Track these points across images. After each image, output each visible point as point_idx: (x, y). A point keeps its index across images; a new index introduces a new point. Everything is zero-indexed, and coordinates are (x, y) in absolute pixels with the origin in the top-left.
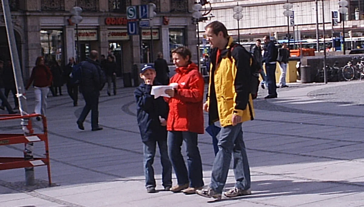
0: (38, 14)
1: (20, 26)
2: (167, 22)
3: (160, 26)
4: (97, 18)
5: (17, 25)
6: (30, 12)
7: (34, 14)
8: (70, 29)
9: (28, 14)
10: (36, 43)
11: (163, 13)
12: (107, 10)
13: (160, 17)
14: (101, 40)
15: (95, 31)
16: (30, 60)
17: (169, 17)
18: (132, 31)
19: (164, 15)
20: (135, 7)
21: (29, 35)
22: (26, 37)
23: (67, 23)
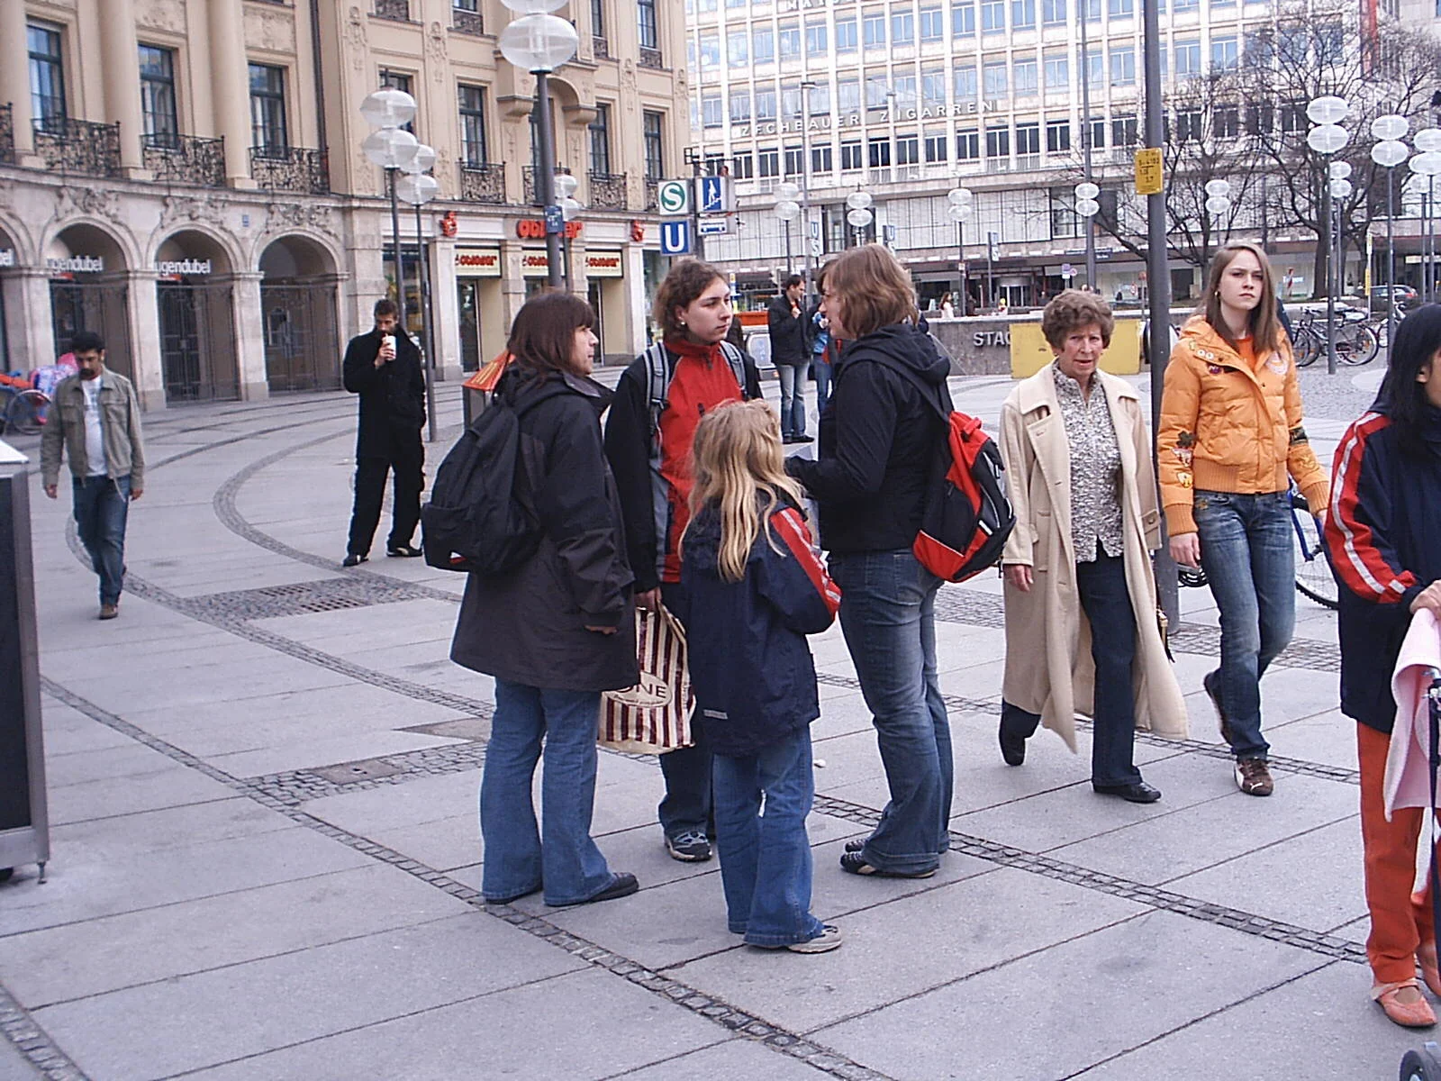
0: (380, 205)
1: (335, 236)
2: (640, 235)
3: (625, 245)
4: (501, 220)
5: (329, 233)
6: (361, 199)
7: (370, 205)
8: (446, 245)
9: (356, 204)
10: (374, 279)
11: (633, 214)
12: (522, 202)
13: (626, 221)
14: (510, 277)
15: (496, 253)
16: (360, 323)
17: (643, 222)
18: (675, 244)
19: (634, 218)
20: (684, 184)
21: (356, 259)
22: (351, 264)
23: (438, 232)
